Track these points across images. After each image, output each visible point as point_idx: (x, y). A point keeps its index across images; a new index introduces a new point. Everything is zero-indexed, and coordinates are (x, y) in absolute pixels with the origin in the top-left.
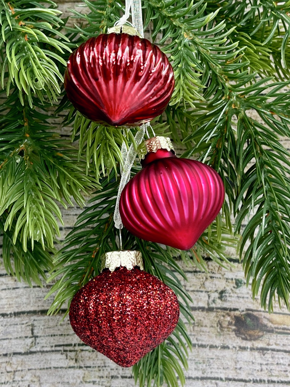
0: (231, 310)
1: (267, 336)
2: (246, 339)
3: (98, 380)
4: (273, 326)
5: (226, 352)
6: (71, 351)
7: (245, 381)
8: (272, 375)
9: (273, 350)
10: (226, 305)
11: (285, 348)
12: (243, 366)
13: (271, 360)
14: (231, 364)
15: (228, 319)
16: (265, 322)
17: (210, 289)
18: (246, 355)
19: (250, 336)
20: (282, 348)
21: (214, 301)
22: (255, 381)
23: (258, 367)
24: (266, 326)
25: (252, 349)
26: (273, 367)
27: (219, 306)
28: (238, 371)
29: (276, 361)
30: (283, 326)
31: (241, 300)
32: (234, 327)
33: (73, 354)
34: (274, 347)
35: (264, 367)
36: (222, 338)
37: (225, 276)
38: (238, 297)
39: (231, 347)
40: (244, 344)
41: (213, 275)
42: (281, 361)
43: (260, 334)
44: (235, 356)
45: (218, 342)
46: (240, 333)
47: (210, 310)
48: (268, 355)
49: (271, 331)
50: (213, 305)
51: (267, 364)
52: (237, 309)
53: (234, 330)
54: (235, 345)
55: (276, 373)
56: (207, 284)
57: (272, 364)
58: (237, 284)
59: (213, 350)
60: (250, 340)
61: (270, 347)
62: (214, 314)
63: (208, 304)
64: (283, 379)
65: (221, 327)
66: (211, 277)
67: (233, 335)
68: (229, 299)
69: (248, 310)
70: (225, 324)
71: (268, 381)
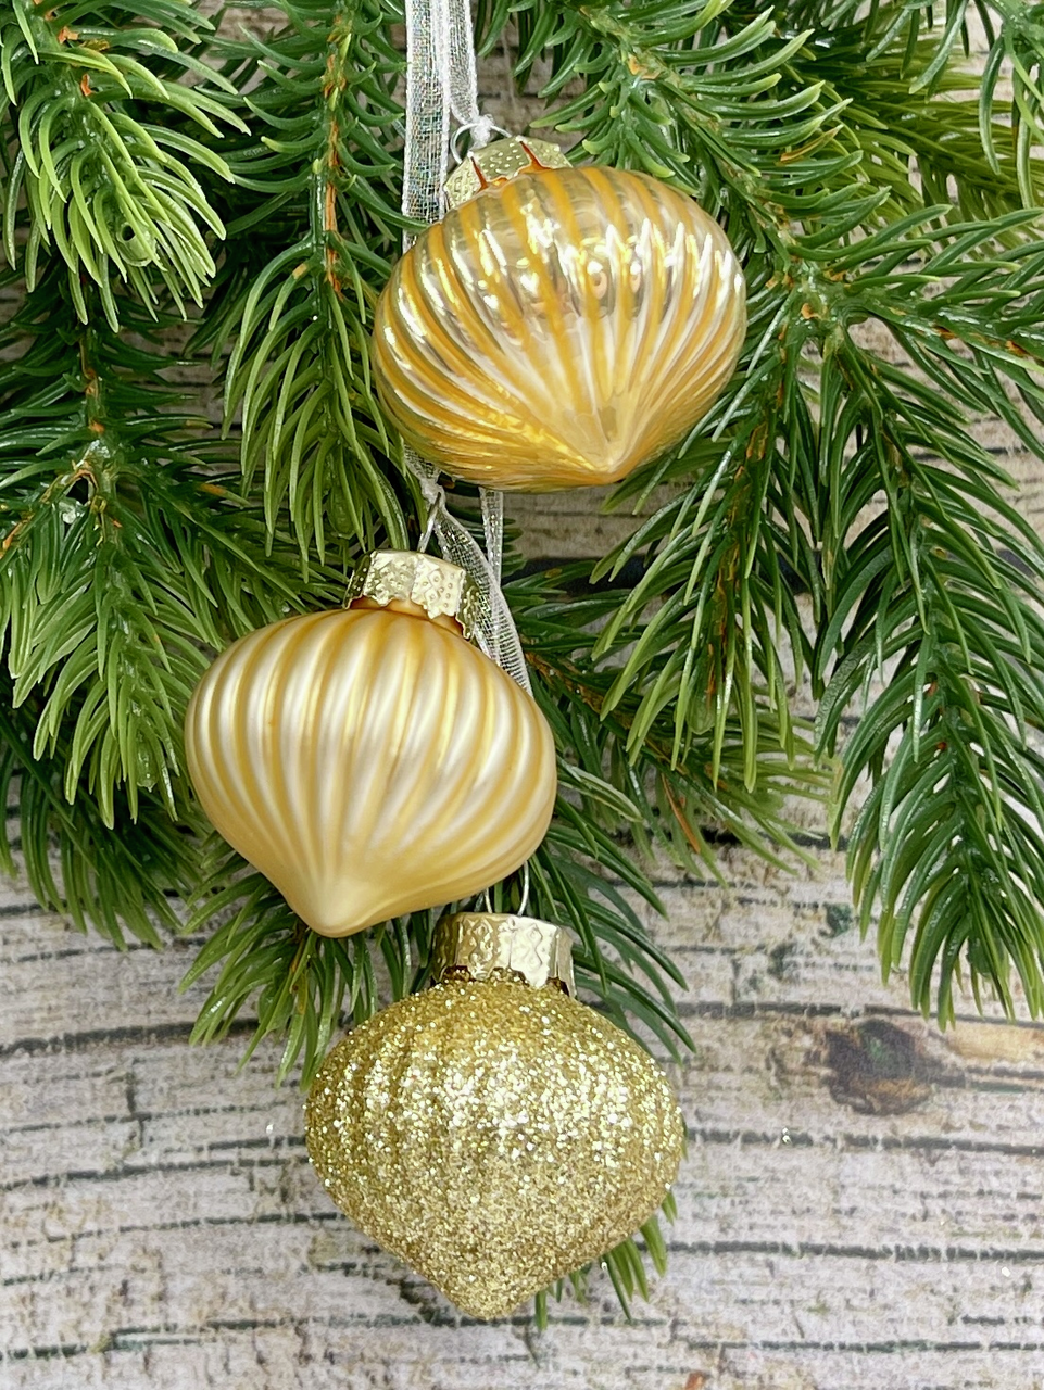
0: (813, 1011)
1: (942, 1098)
2: (868, 1110)
3: (360, 1260)
4: (960, 1063)
5: (801, 1158)
6: (264, 1163)
7: (870, 1254)
8: (962, 1233)
9: (964, 1146)
10: (796, 995)
11: (1005, 1140)
12: (860, 1203)
13: (956, 1179)
14: (819, 1197)
15: (807, 1041)
16: (934, 1049)
17: (738, 942)
18: (869, 1166)
19: (883, 1098)
20: (994, 1140)
21: (753, 983)
22: (904, 1255)
23: (914, 1207)
24: (937, 1064)
25: (890, 1144)
26: (961, 1204)
27: (773, 999)
28: (845, 1221)
29: (977, 1183)
30: (996, 1064)
31: (849, 976)
32: (825, 1072)
33: (271, 1175)
34: (967, 1134)
35: (935, 1206)
36: (785, 1106)
37: (792, 897)
38: (838, 967)
39: (816, 1137)
40: (862, 1126)
41: (748, 894)
42: (994, 1184)
43: (919, 1091)
44: (831, 1170)
45: (770, 1122)
46: (847, 1091)
47: (742, 1012)
48: (948, 1165)
49: (955, 1081)
50: (753, 997)
51: (944, 1195)
52: (837, 1010)
53: (828, 1081)
54: (830, 1131)
55: (979, 1225)
56: (729, 923)
57: (962, 1195)
58: (832, 922)
59: (754, 1150)
60: (884, 1113)
61: (952, 1136)
62: (757, 1026)
63: (734, 993)
64: (1000, 1246)
65: (783, 1071)
66: (742, 901)
67: (822, 1096)
68: (805, 973)
69: (871, 1010)
70: (795, 1061)
71: (951, 1253)
